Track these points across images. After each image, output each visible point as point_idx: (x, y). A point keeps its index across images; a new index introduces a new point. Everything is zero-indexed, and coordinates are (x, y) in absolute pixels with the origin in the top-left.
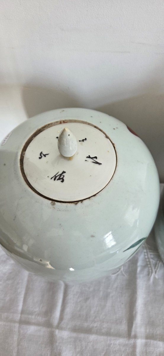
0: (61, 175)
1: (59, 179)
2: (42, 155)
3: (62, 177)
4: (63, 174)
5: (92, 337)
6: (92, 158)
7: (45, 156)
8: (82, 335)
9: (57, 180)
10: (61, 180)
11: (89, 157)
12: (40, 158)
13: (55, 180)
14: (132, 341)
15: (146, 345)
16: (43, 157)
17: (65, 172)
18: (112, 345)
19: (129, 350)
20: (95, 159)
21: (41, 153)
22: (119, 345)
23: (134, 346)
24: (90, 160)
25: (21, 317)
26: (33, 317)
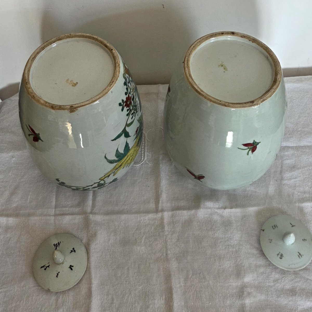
0: (57, 247)
1: (56, 244)
2: (74, 251)
3: (56, 246)
4: (56, 248)
5: (124, 217)
6: (47, 267)
7: (72, 251)
8: (114, 217)
9: (57, 243)
10: (55, 245)
11: (48, 266)
12: (73, 248)
13: (58, 243)
15: (173, 216)
16: (73, 250)
17: (55, 249)
18: (142, 221)
19: (158, 222)
20: (45, 268)
21: (75, 251)
22: (149, 220)
23: (162, 219)
24: (47, 265)
25: (55, 211)
26: (67, 209)
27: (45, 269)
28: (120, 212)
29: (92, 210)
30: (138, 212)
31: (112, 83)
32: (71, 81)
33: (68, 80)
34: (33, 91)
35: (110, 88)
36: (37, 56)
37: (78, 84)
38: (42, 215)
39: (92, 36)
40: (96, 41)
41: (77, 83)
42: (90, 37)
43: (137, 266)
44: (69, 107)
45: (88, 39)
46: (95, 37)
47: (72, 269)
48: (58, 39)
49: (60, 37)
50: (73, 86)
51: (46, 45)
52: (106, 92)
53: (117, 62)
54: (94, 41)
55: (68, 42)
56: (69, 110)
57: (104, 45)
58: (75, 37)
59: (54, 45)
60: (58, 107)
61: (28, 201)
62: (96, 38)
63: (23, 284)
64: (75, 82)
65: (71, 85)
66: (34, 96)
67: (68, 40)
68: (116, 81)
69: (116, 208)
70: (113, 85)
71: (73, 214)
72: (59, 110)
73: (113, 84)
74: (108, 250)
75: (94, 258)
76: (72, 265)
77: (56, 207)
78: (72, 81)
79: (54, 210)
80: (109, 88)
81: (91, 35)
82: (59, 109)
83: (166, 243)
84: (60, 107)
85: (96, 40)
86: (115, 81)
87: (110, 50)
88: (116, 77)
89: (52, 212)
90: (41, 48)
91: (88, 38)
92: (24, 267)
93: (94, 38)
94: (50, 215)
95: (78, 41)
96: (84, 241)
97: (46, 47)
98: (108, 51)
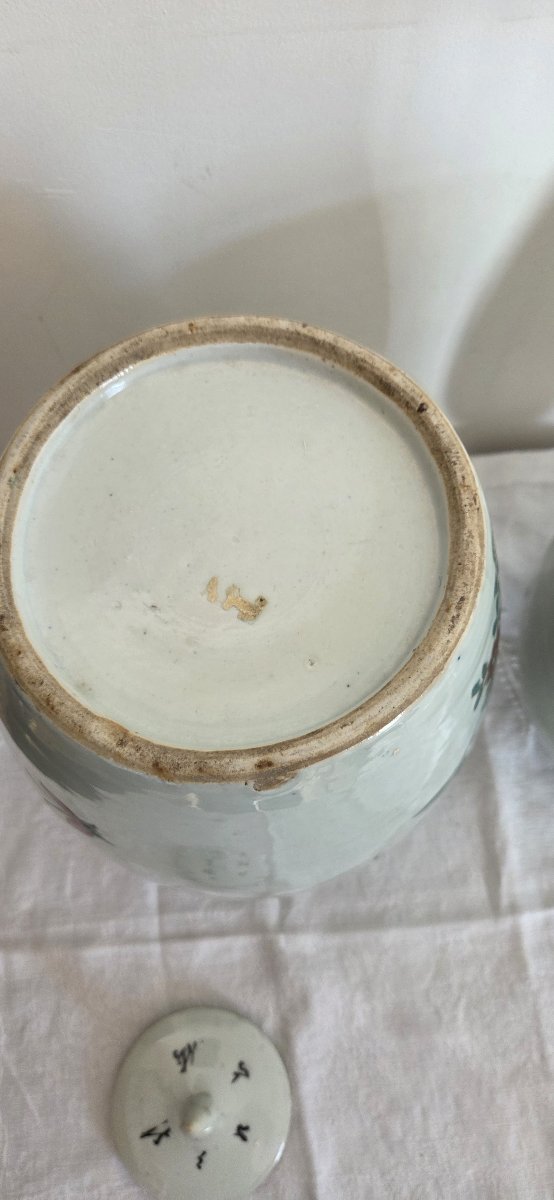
0: (185, 1061)
1: (183, 1052)
2: (243, 1072)
3: (181, 1059)
4: (182, 1065)
5: (391, 937)
6: (161, 1135)
7: (237, 1075)
8: (359, 937)
9: (185, 1049)
10: (178, 1054)
11: (166, 1133)
12: (241, 1064)
13: (189, 1045)
14: (506, 923)
16: (239, 1071)
17: (182, 1071)
18: (451, 947)
19: (502, 948)
20: (156, 1137)
21: (247, 1074)
23: (515, 937)
24: (161, 1129)
25: (161, 924)
26: (200, 915)
27: (157, 1142)
28: (377, 921)
29: (283, 917)
30: (434, 917)
31: (459, 608)
32: (228, 593)
33: (213, 583)
34: (43, 667)
35: (453, 641)
36: (35, 456)
37: (267, 607)
38: (120, 938)
39: (304, 331)
40: (330, 358)
41: (261, 600)
42: (294, 339)
43: (450, 1100)
44: (248, 764)
45: (285, 345)
46: (322, 335)
47: (244, 1139)
48: (130, 351)
49: (141, 344)
50: (243, 617)
51: (72, 388)
52: (434, 666)
53: (460, 479)
54: (317, 358)
55: (182, 365)
56: (251, 783)
57: (374, 384)
58: (215, 341)
59: (114, 386)
60: (190, 770)
61: (68, 890)
62: (330, 344)
63: (87, 1179)
64: (252, 596)
65: (235, 612)
66: (48, 701)
67: (183, 353)
68: (475, 596)
69: (363, 906)
70: (466, 623)
71: (220, 932)
72: (196, 781)
73: (463, 618)
74: (351, 1050)
75: (309, 1087)
76: (244, 1125)
77: (163, 908)
78: (236, 593)
79: (156, 920)
80: (444, 640)
81: (300, 328)
82: (197, 779)
83: (536, 1017)
84: (200, 770)
85: (331, 351)
86: (471, 595)
87: (412, 408)
88: (473, 572)
89: (152, 926)
90: (51, 409)
91: (283, 343)
92: (83, 1123)
93: (315, 345)
94: (144, 940)
95: (229, 358)
96: (271, 1023)
97: (78, 399)
98: (401, 412)
